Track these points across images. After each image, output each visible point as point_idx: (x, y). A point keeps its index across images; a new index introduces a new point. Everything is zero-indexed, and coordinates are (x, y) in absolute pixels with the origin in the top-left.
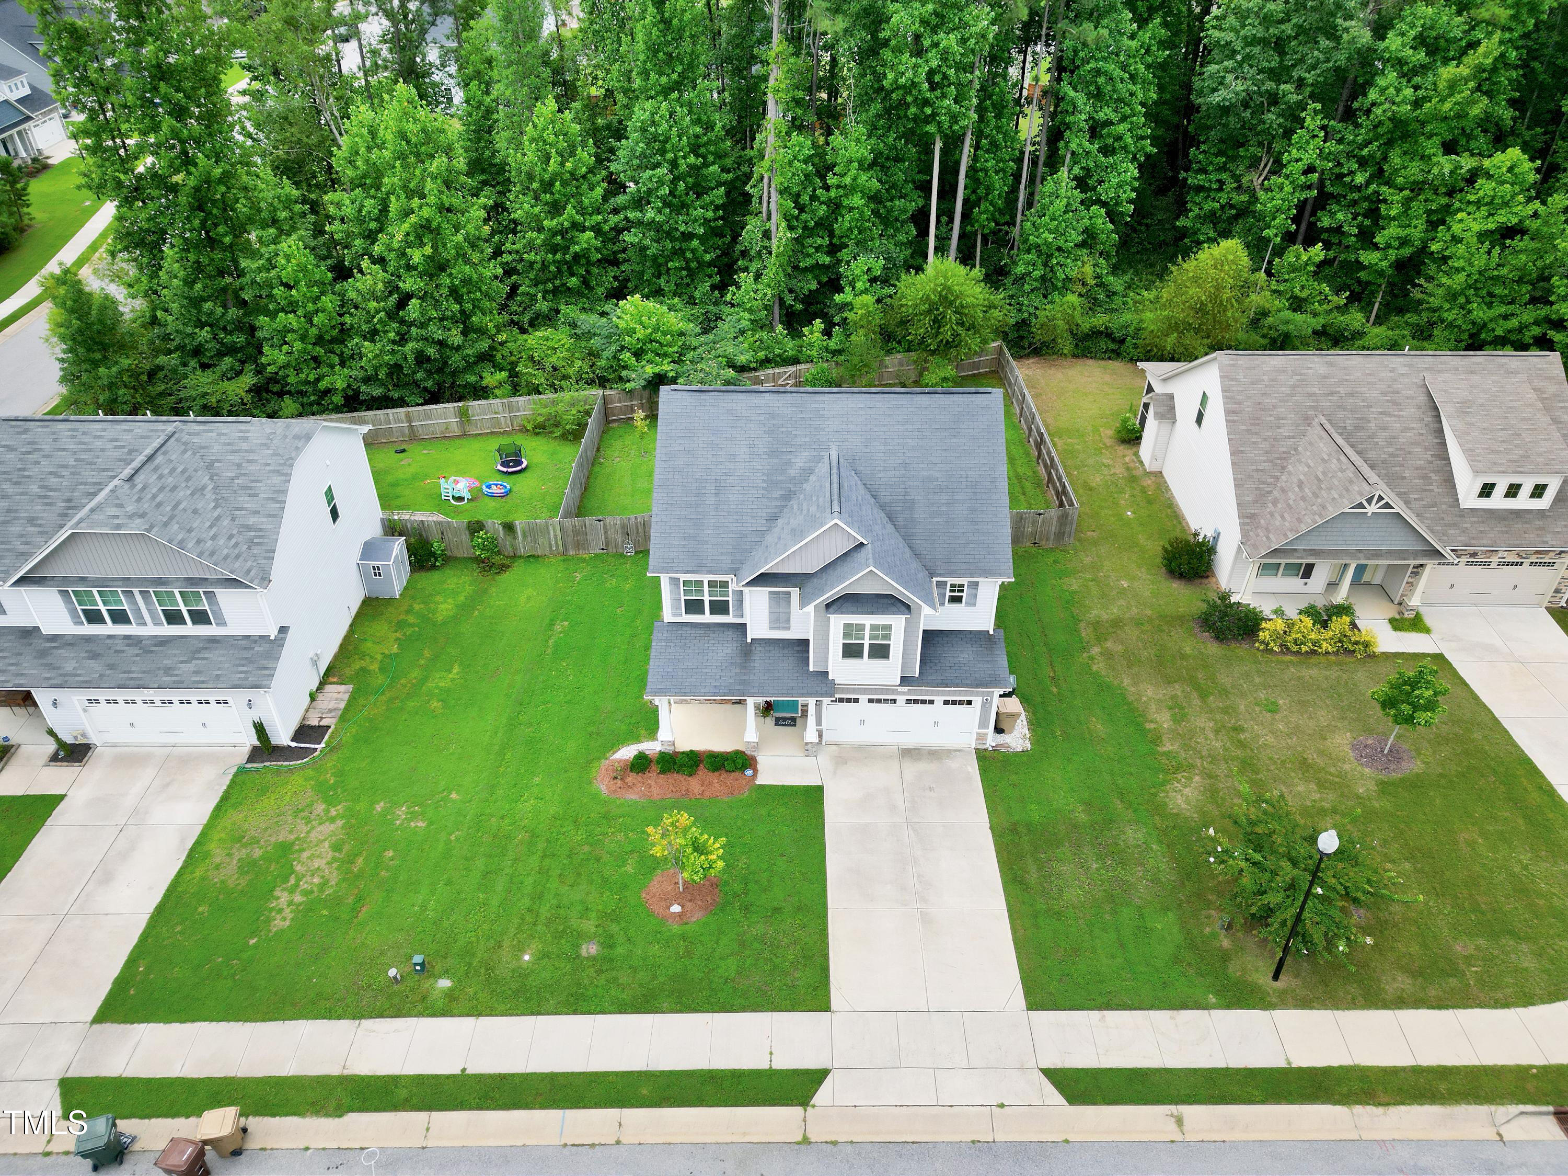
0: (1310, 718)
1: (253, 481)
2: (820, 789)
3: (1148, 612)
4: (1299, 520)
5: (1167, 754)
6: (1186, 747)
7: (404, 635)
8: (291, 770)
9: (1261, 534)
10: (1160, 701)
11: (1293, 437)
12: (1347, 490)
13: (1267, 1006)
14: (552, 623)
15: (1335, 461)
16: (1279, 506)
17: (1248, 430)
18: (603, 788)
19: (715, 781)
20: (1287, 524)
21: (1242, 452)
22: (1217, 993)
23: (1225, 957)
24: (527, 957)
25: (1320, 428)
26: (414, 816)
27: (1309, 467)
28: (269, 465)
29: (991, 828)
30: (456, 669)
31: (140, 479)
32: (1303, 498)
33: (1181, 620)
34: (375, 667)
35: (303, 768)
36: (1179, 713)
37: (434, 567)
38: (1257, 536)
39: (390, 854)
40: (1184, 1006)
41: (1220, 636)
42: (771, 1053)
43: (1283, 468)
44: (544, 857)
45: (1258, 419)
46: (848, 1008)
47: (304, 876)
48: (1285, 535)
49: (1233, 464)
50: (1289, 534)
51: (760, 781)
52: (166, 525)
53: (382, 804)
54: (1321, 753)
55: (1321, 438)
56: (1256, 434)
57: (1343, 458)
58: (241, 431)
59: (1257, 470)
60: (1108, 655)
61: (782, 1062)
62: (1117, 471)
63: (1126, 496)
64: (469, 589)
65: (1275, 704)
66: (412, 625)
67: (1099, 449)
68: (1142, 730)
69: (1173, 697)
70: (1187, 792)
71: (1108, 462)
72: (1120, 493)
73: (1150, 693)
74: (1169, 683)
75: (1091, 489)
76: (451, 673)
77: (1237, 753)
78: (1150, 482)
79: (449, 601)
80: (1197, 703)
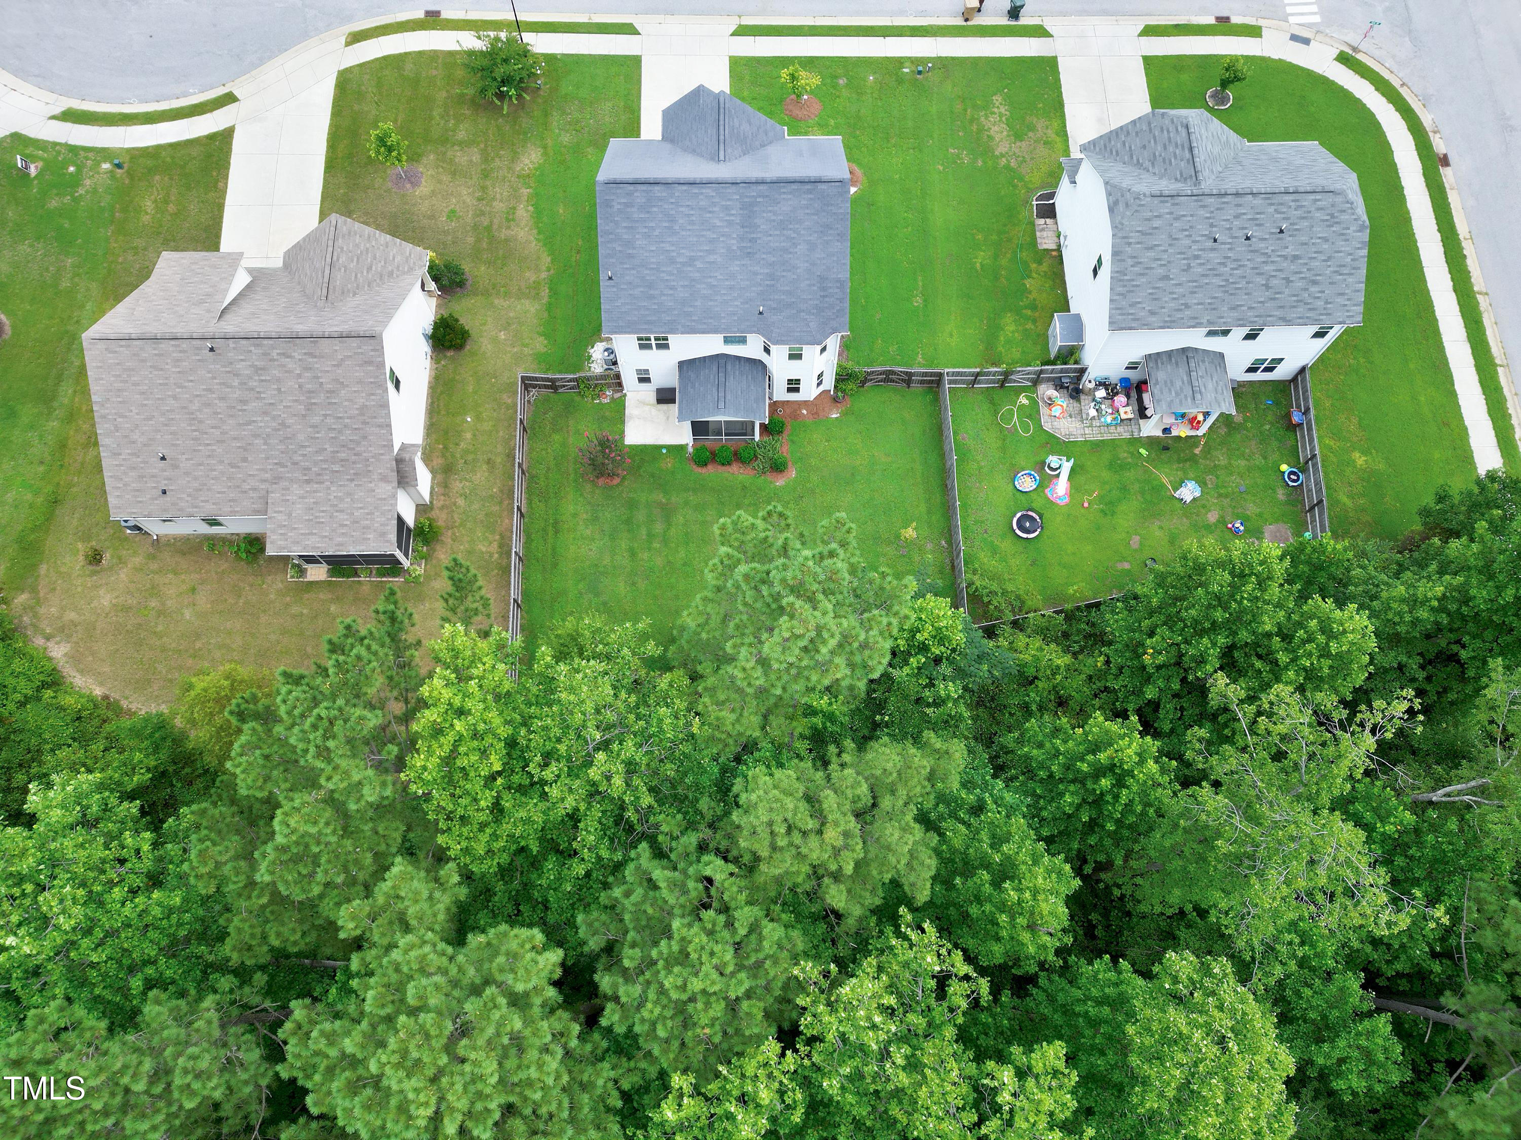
0: (433, 205)
3: (496, 301)
4: (387, 246)
10: (518, 225)
12: (350, 233)
14: (926, 302)
15: (341, 262)
16: (390, 269)
18: (857, 169)
20: (395, 251)
24: (871, 78)
25: (329, 299)
26: (958, 156)
27: (357, 276)
30: (978, 266)
32: (375, 259)
34: (1034, 266)
35: (1037, 189)
36: (510, 218)
38: (415, 263)
39: (961, 134)
42: (754, 42)
46: (721, 57)
47: (999, 122)
48: (400, 246)
50: (398, 244)
53: (979, 165)
54: (440, 182)
55: (335, 288)
57: (335, 258)
60: (537, 269)
61: (751, 40)
62: (457, 486)
63: (463, 445)
64: (1000, 349)
65: (449, 217)
66: (1026, 308)
67: (463, 525)
68: (536, 206)
69: (508, 228)
70: (527, 161)
71: (461, 502)
72: (466, 452)
73: (522, 234)
74: (507, 240)
75: (489, 462)
76: (980, 263)
77: (488, 183)
78: (435, 461)
79: (1010, 335)
80: (495, 221)
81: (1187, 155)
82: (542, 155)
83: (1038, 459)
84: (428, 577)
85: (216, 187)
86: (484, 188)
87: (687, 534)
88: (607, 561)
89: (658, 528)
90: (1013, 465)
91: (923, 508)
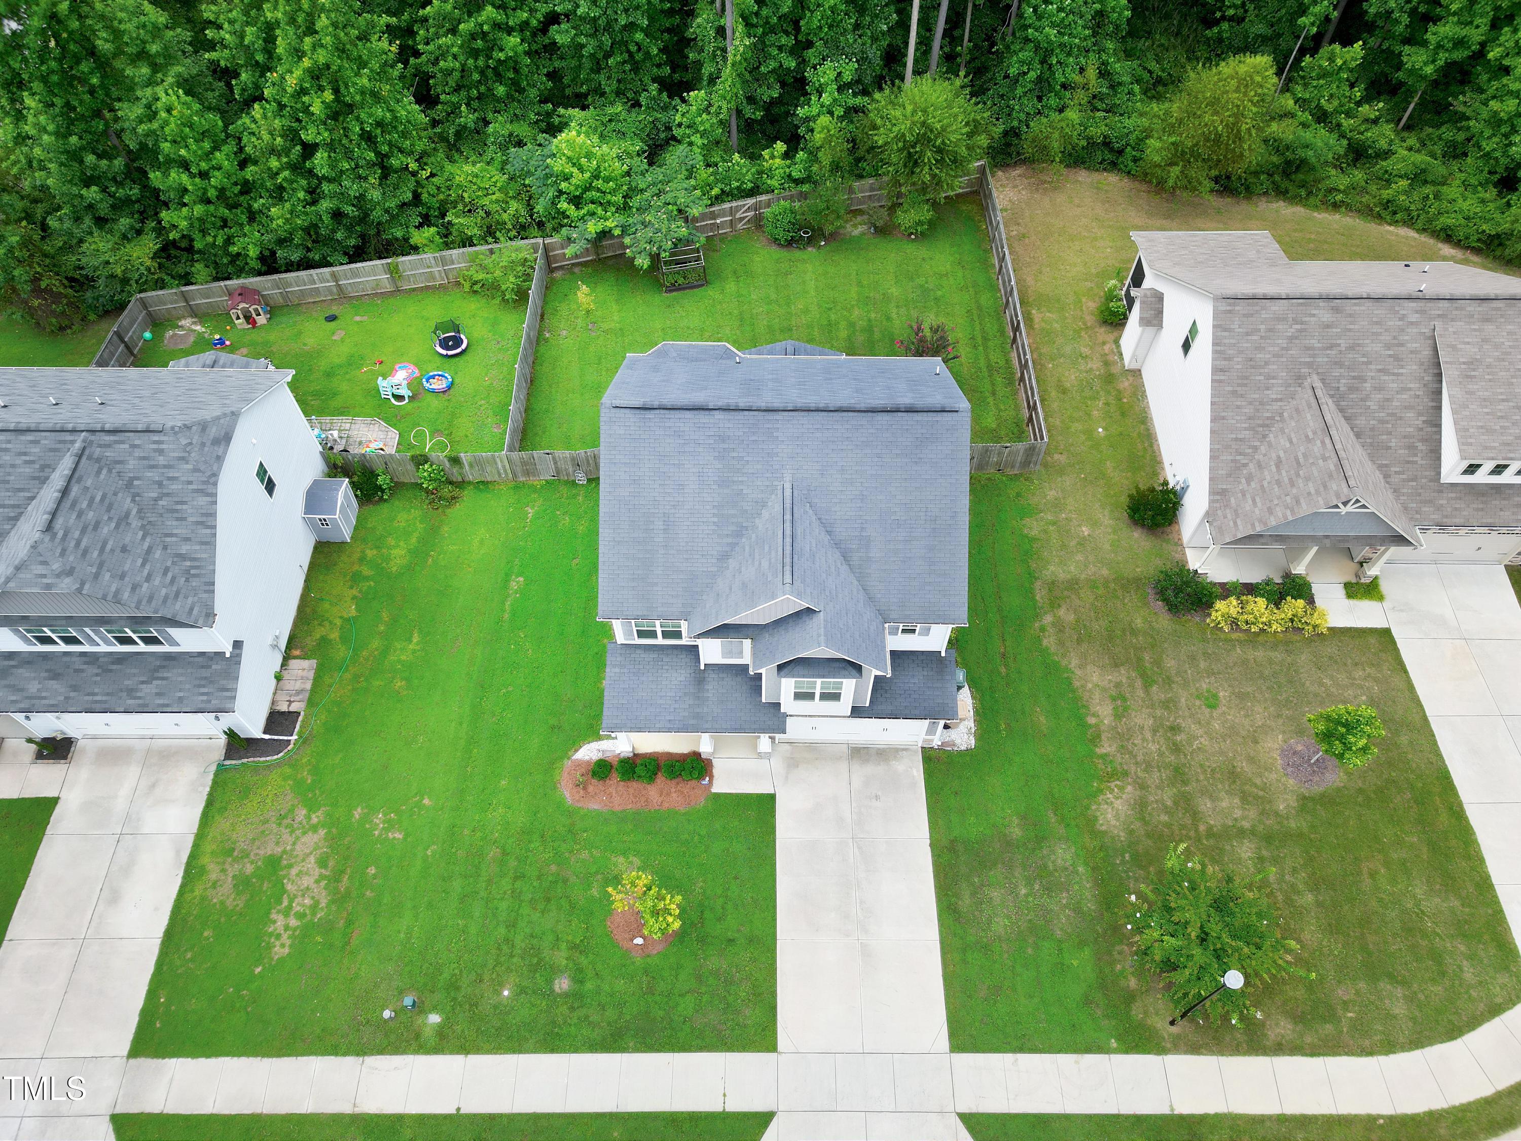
0: (1246, 716)
1: (178, 503)
2: (772, 798)
3: (1105, 572)
4: (1270, 511)
5: (1104, 757)
6: (1123, 749)
7: (361, 591)
8: (269, 767)
9: (1229, 516)
10: (1104, 690)
11: (1281, 400)
12: (1325, 487)
13: (1161, 1050)
14: (506, 581)
15: (1318, 443)
16: (1253, 485)
17: (1234, 393)
18: (567, 794)
19: (673, 790)
20: (1257, 511)
21: (1223, 418)
22: (1119, 1038)
23: (1130, 998)
24: (506, 993)
25: (1310, 392)
26: (391, 825)
27: (1291, 442)
28: (190, 483)
29: (931, 845)
30: (416, 638)
31: (59, 523)
32: (1278, 483)
33: (1137, 582)
34: (334, 635)
35: (279, 764)
36: (1121, 704)
37: (381, 499)
38: (1225, 517)
39: (372, 871)
40: (1088, 1050)
41: (1173, 608)
42: (725, 1095)
43: (1264, 436)
44: (516, 878)
45: (1246, 378)
46: (793, 1050)
47: (295, 896)
48: (1253, 525)
49: (1212, 432)
50: (1257, 524)
51: (715, 789)
52: (96, 576)
53: (359, 810)
54: (1251, 760)
55: (1310, 407)
56: (1242, 396)
57: (1328, 441)
58: (155, 442)
59: (1236, 439)
60: (1059, 626)
61: (735, 1105)
62: (1095, 364)
63: (1100, 404)
64: (420, 526)
65: (1215, 697)
66: (367, 578)
67: (1078, 331)
68: (1083, 725)
69: (1118, 685)
70: (1118, 804)
71: (1086, 351)
72: (1094, 398)
73: (1095, 678)
74: (1116, 666)
75: (1064, 391)
76: (411, 642)
77: (1171, 758)
78: (1126, 384)
79: (402, 544)
80: (1140, 693)
81: (75, 490)
82: (1096, 818)
84: (1100, 286)
86: (1176, 749)
90: (449, 400)
91: (563, 362)
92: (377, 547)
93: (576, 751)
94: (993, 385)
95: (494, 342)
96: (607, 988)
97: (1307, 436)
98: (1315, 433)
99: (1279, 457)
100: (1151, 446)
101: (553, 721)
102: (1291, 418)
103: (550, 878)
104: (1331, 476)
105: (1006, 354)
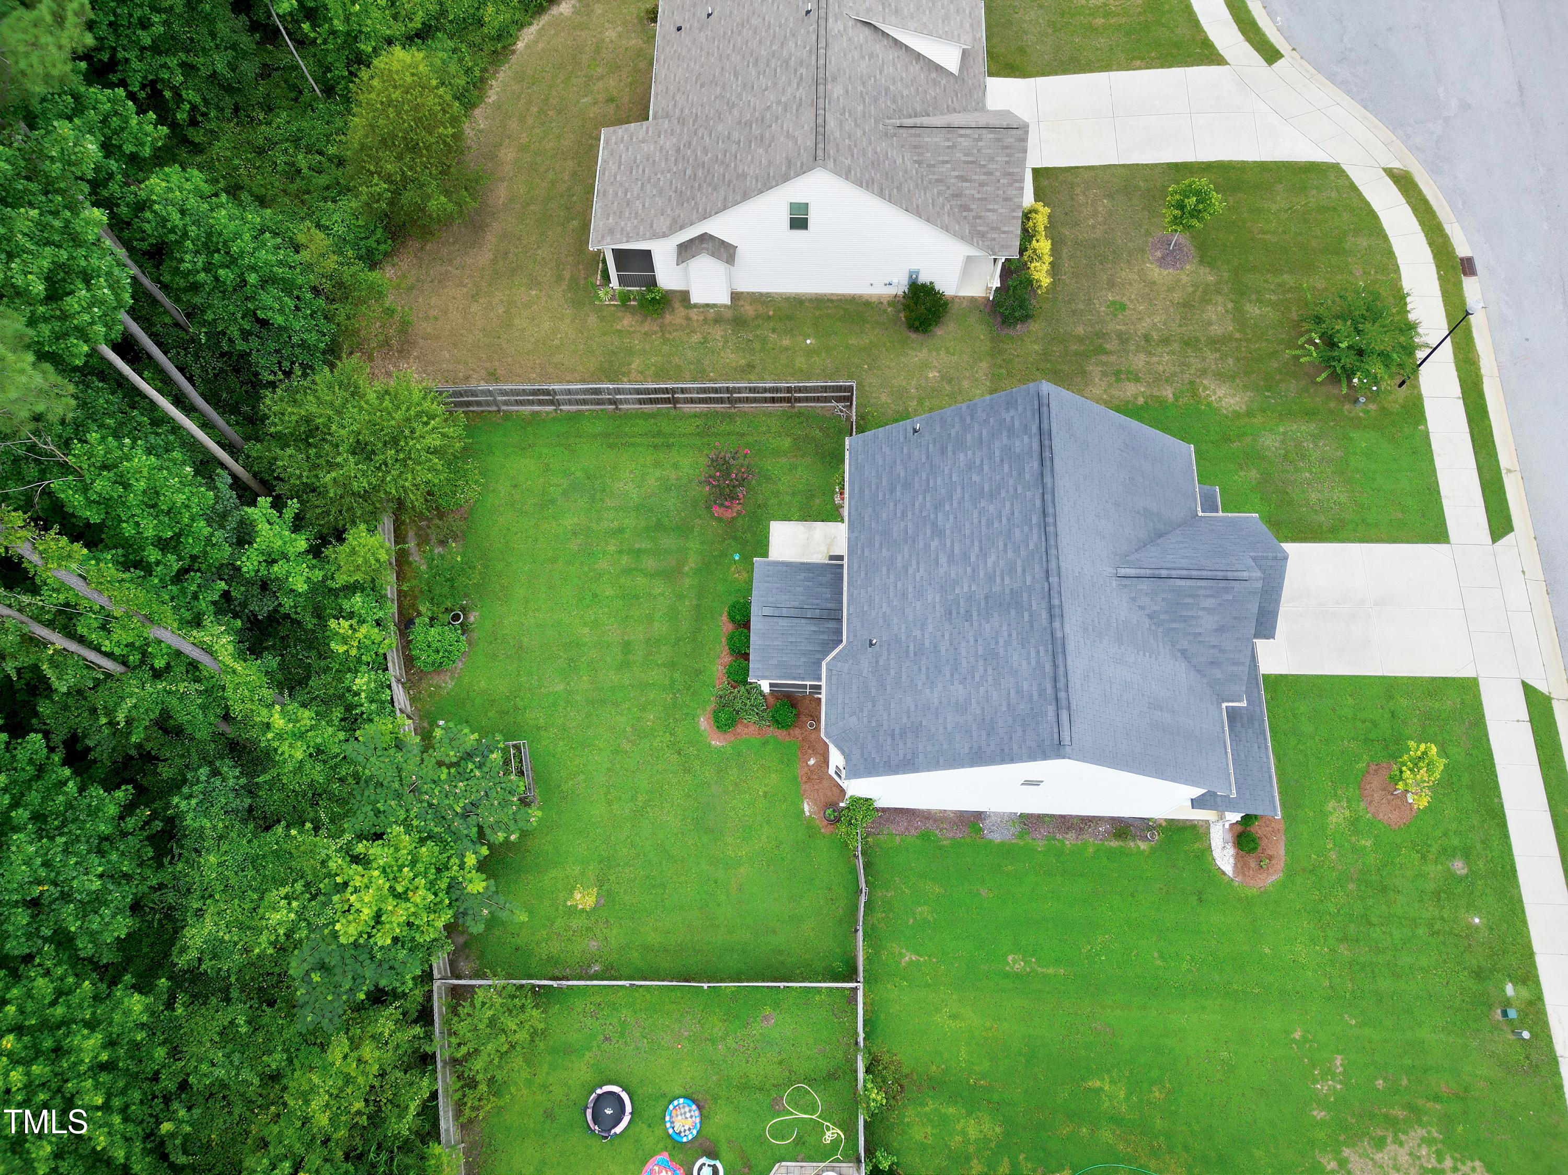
0: (1129, 284)
4: (1007, 199)
5: (1176, 397)
6: (1169, 381)
9: (995, 236)
10: (1110, 385)
11: (903, 156)
12: (1007, 147)
13: (1419, 398)
15: (959, 139)
16: (973, 206)
17: (898, 190)
18: (1272, 879)
20: (1003, 211)
21: (918, 209)
22: (1416, 423)
23: (1384, 411)
24: (1477, 920)
25: (902, 131)
26: (1328, 1072)
27: (947, 162)
30: (1096, 1084)
32: (982, 185)
33: (996, 341)
36: (1126, 375)
38: (994, 239)
39: (1380, 1083)
40: (1429, 446)
41: (1022, 318)
42: (1518, 721)
43: (931, 182)
44: (1368, 924)
45: (887, 174)
46: (1473, 665)
47: (1422, 1167)
48: (1014, 218)
50: (1015, 214)
53: (1315, 1113)
54: (1171, 290)
55: (919, 135)
56: (901, 185)
57: (962, 132)
59: (933, 205)
61: (1524, 713)
62: (718, 333)
63: (773, 337)
64: (931, 1105)
65: (1113, 303)
66: (1015, 1166)
67: (666, 341)
68: (1145, 408)
69: (1104, 374)
70: (1221, 393)
71: (696, 338)
72: (764, 341)
73: (1097, 391)
74: (1083, 373)
75: (751, 366)
76: (1101, 1089)
77: (1176, 346)
78: (748, 308)
79: (958, 1127)
80: (1113, 358)
82: (1235, 411)
83: (723, 1148)
84: (599, 309)
85: (1134, 58)
86: (1166, 341)
87: (636, 597)
88: (609, 503)
89: (650, 563)
90: (715, 1098)
91: (654, 939)
92: (968, 1159)
93: (1224, 873)
94: (729, 434)
95: (605, 1046)
96: (1454, 826)
97: (948, 147)
98: (948, 140)
99: (957, 177)
100: (832, 301)
101: (1194, 900)
102: (921, 154)
103: (1363, 888)
104: (999, 140)
105: (684, 417)
